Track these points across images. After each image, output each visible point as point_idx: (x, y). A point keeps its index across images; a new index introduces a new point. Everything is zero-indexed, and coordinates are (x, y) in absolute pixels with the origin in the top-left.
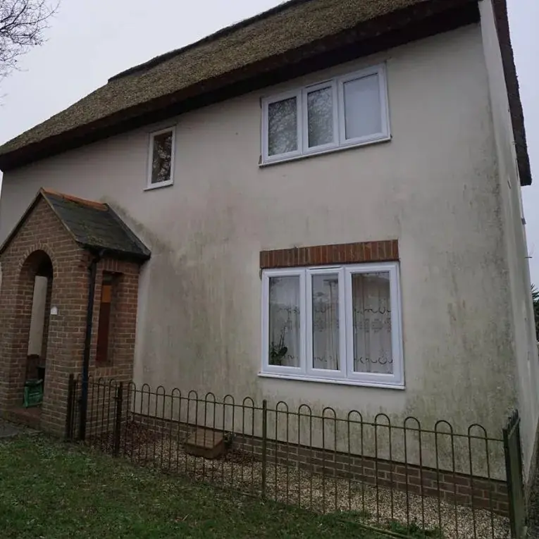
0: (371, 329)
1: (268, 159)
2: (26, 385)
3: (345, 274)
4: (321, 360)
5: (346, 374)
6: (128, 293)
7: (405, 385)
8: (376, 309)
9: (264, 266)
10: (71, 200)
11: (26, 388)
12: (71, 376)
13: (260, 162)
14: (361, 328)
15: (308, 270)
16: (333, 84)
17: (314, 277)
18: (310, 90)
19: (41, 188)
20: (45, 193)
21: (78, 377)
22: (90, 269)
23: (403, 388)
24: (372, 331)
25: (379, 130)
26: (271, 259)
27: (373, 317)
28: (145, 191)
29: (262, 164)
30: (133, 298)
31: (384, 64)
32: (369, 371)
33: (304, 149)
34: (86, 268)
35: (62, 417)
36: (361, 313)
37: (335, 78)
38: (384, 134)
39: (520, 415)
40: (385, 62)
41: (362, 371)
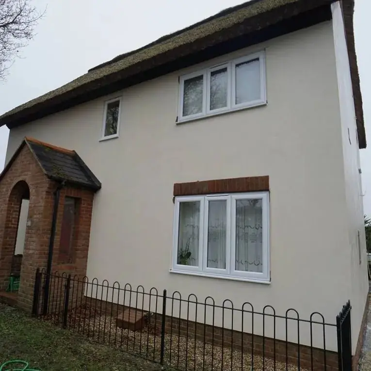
0: (249, 240)
1: (182, 119)
2: (12, 276)
3: (231, 200)
4: (215, 262)
5: (230, 272)
6: (84, 212)
7: (270, 281)
8: (253, 226)
9: (176, 194)
10: (47, 147)
11: (12, 278)
12: (38, 270)
13: (177, 121)
14: (242, 239)
15: (206, 197)
16: (228, 66)
17: (211, 202)
18: (213, 70)
19: (25, 137)
20: (28, 140)
21: (42, 271)
22: (55, 194)
23: (269, 282)
24: (249, 242)
25: (259, 98)
26: (181, 190)
27: (251, 231)
28: (100, 141)
29: (178, 122)
30: (88, 216)
31: (264, 51)
32: (247, 271)
33: (206, 111)
34: (52, 193)
35: (30, 299)
36: (243, 228)
37: (230, 61)
38: (262, 101)
39: (351, 304)
40: (265, 50)
41: (243, 270)
